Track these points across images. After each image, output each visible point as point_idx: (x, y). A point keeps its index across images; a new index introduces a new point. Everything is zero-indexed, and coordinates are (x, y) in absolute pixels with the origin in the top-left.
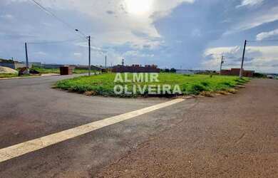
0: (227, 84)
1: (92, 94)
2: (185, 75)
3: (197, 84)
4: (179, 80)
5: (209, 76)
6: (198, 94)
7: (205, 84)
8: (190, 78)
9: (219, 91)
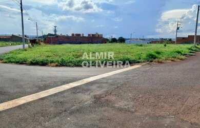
0: (179, 52)
1: (57, 66)
2: (137, 45)
3: (150, 53)
4: (132, 50)
5: (162, 45)
6: (151, 61)
7: (158, 53)
8: (143, 47)
9: (170, 59)
